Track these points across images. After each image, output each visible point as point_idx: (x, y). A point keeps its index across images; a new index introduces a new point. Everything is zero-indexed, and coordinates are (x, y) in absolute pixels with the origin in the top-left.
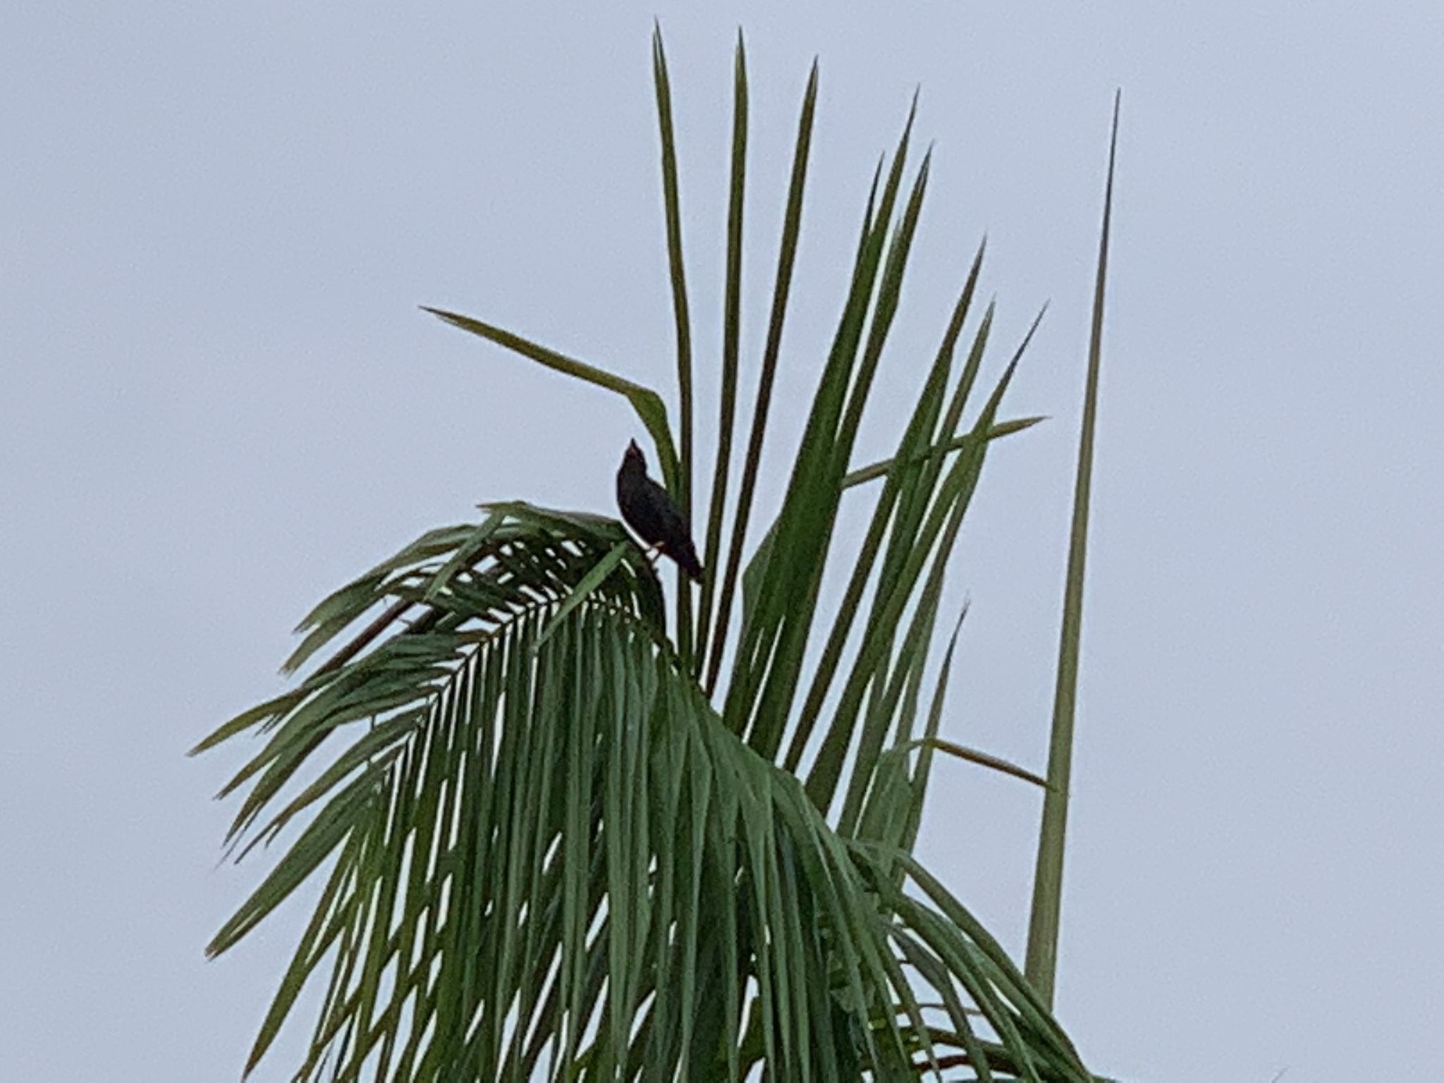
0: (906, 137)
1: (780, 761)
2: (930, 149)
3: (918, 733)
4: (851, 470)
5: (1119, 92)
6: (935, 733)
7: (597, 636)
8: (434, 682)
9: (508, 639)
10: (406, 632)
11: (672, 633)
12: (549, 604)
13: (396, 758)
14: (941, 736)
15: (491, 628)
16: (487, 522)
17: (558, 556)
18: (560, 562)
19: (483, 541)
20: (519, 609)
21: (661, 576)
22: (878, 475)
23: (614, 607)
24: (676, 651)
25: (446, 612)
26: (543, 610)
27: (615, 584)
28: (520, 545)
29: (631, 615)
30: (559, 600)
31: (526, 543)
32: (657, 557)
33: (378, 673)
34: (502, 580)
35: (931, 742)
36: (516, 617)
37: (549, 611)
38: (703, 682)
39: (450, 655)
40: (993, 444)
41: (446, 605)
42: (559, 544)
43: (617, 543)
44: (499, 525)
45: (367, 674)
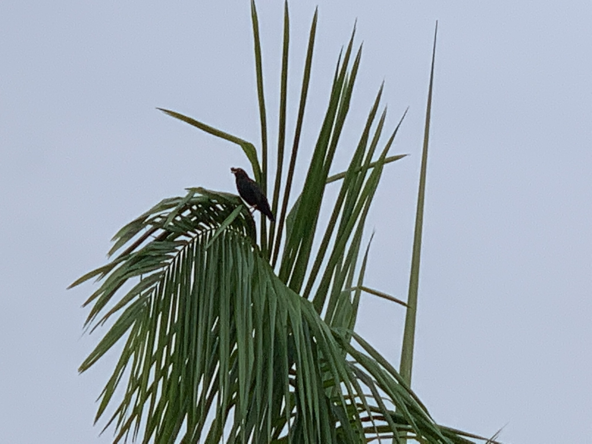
0: (352, 40)
1: (301, 294)
2: (362, 44)
3: (355, 284)
4: (329, 176)
5: (437, 22)
6: (362, 284)
7: (230, 243)
8: (166, 261)
9: (195, 244)
10: (155, 241)
11: (259, 243)
12: (211, 230)
13: (152, 292)
14: (364, 285)
15: (189, 239)
16: (187, 196)
17: (215, 210)
18: (216, 213)
19: (185, 204)
20: (199, 232)
21: (255, 219)
22: (340, 178)
23: (237, 232)
24: (260, 249)
25: (171, 233)
26: (209, 232)
27: (237, 222)
28: (200, 206)
29: (243, 235)
30: (215, 228)
31: (202, 205)
32: (254, 211)
33: (145, 257)
34: (193, 220)
35: (360, 288)
36: (198, 235)
37: (211, 233)
38: (271, 263)
39: (173, 250)
40: (385, 166)
41: (171, 229)
42: (215, 206)
43: (238, 205)
44: (192, 197)
45: (140, 257)
